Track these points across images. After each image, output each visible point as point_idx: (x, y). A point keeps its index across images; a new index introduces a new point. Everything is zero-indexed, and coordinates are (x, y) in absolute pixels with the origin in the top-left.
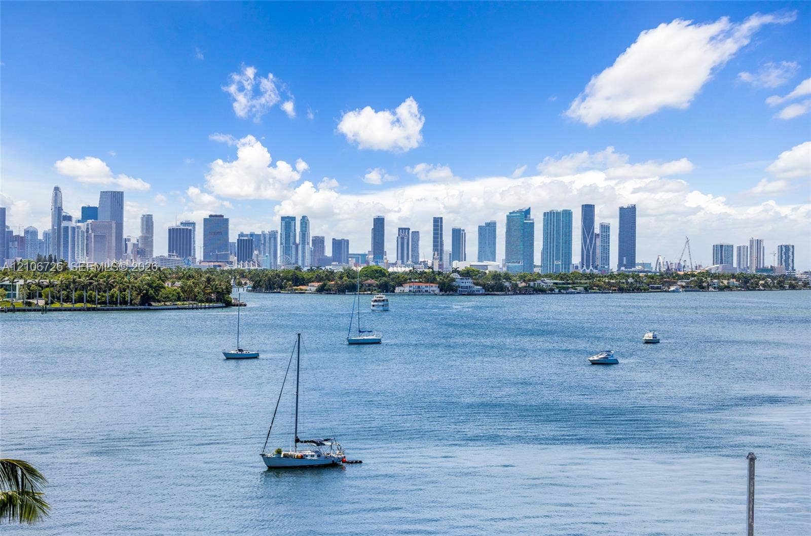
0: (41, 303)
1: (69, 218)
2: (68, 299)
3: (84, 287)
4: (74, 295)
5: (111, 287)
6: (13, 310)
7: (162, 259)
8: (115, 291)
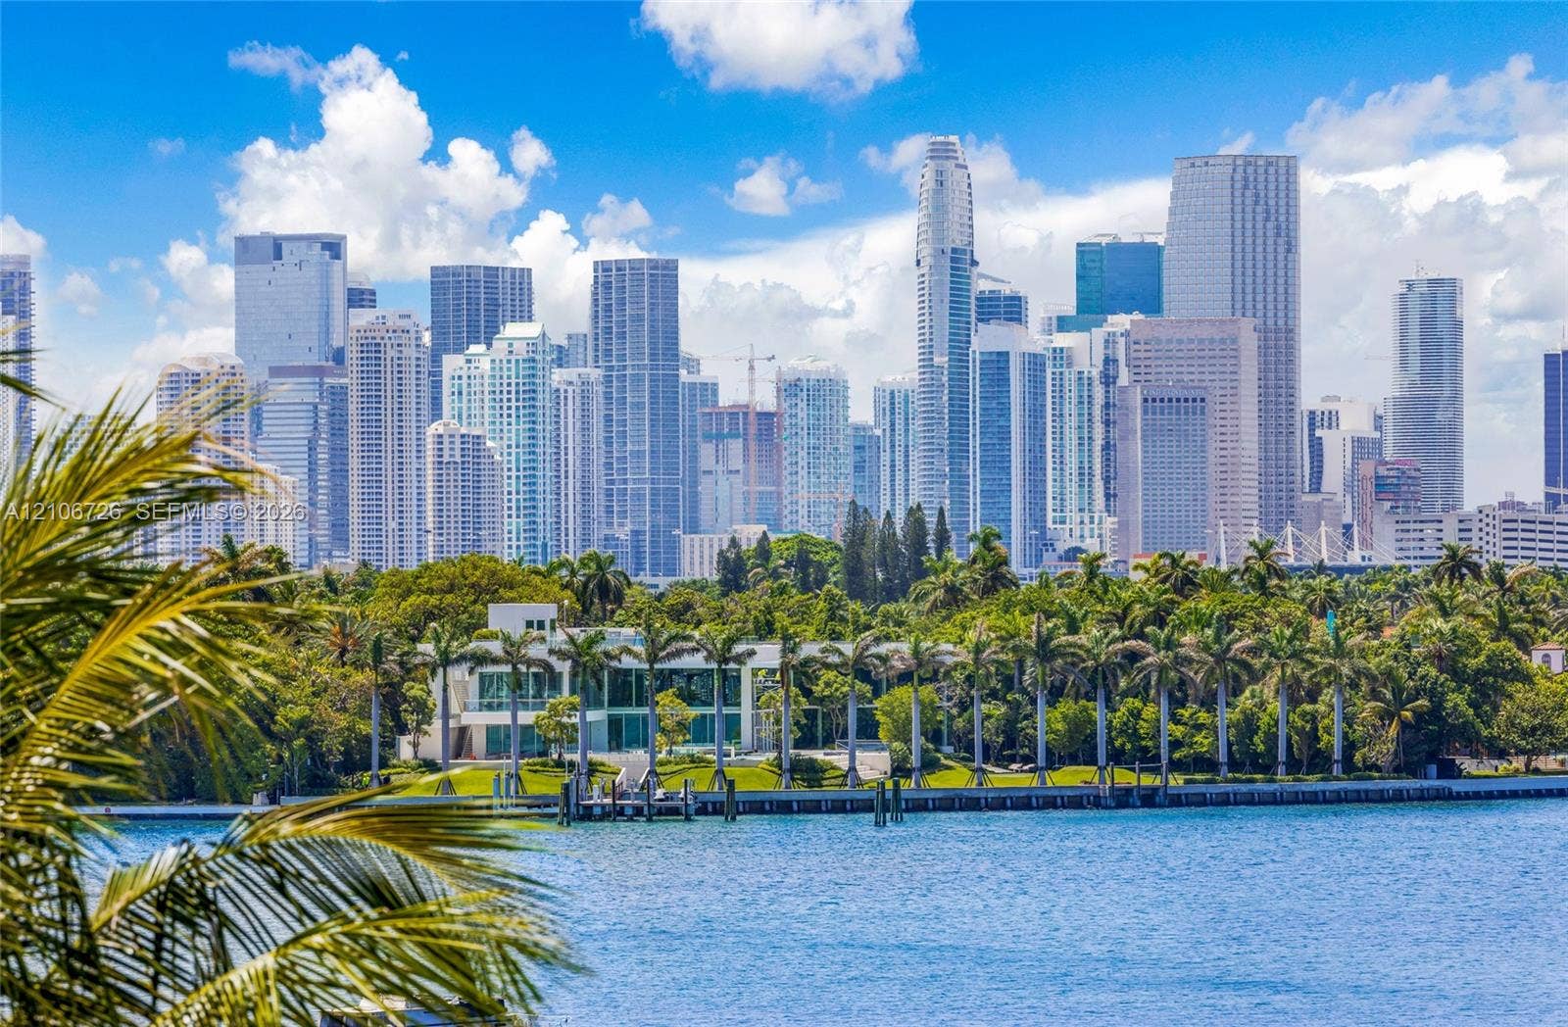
0: (873, 765)
1: (1011, 309)
2: (1010, 747)
3: (1099, 681)
4: (1048, 722)
5: (1237, 676)
6: (727, 806)
7: (1512, 517)
8: (1265, 698)
